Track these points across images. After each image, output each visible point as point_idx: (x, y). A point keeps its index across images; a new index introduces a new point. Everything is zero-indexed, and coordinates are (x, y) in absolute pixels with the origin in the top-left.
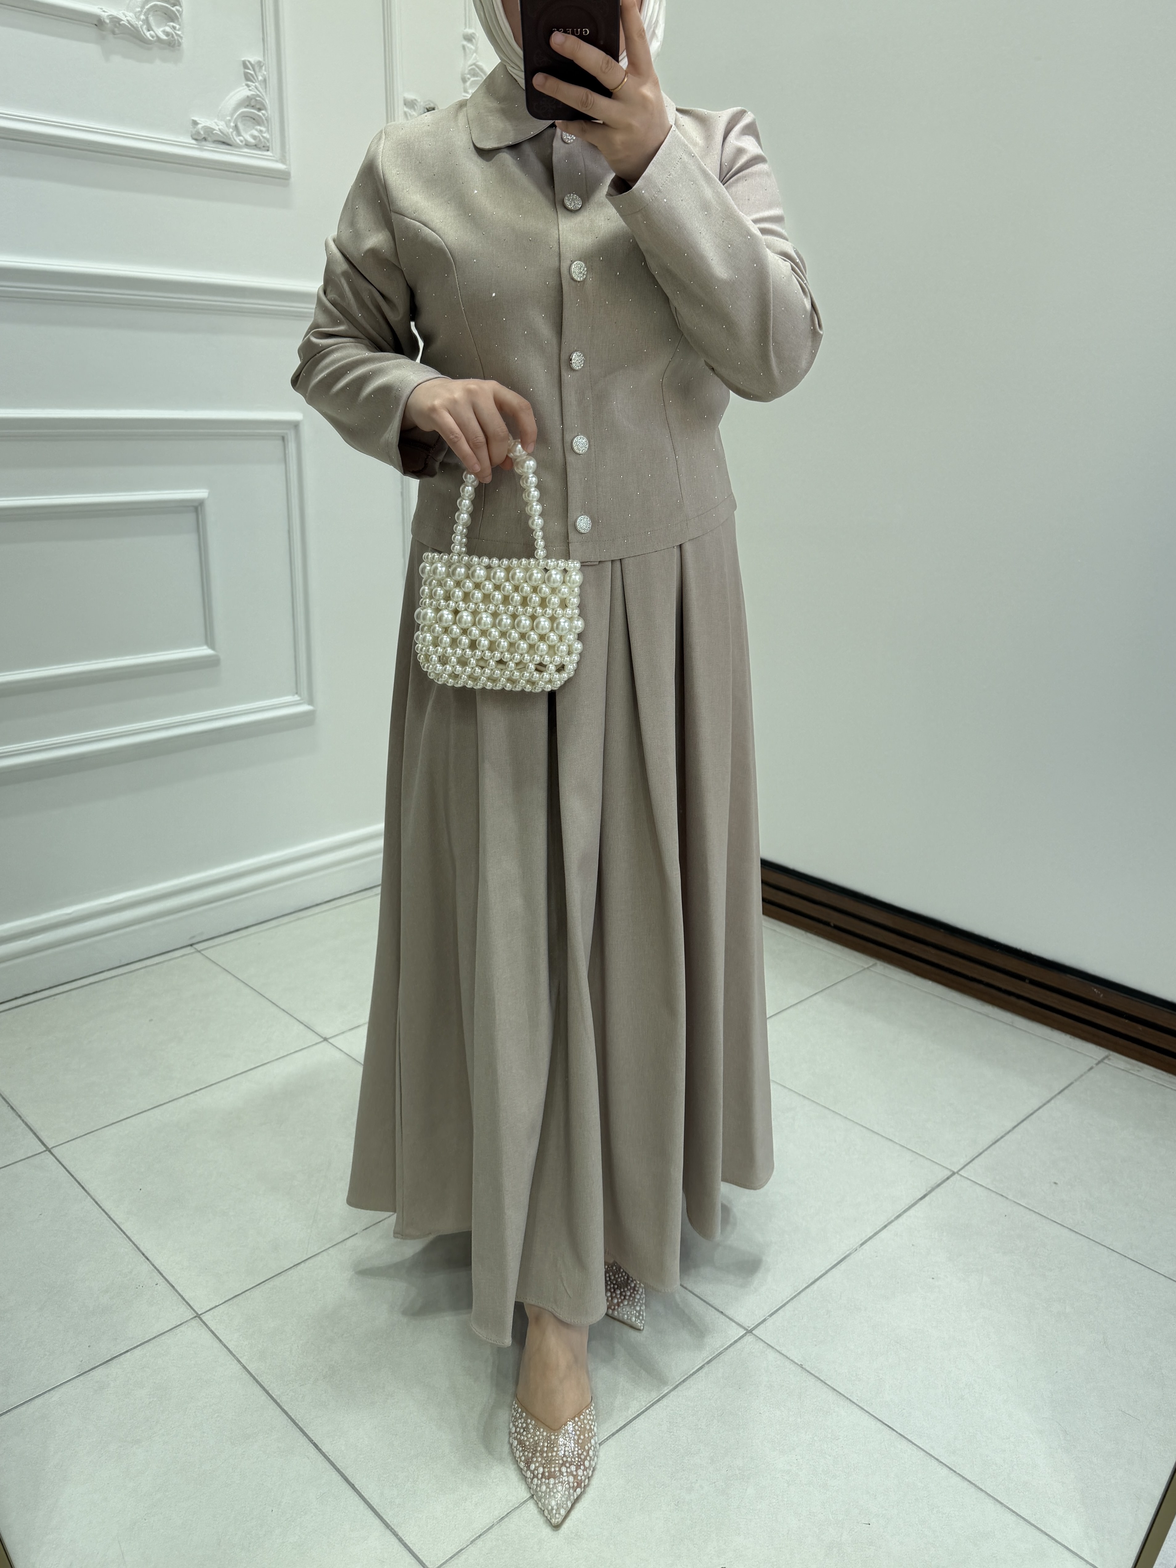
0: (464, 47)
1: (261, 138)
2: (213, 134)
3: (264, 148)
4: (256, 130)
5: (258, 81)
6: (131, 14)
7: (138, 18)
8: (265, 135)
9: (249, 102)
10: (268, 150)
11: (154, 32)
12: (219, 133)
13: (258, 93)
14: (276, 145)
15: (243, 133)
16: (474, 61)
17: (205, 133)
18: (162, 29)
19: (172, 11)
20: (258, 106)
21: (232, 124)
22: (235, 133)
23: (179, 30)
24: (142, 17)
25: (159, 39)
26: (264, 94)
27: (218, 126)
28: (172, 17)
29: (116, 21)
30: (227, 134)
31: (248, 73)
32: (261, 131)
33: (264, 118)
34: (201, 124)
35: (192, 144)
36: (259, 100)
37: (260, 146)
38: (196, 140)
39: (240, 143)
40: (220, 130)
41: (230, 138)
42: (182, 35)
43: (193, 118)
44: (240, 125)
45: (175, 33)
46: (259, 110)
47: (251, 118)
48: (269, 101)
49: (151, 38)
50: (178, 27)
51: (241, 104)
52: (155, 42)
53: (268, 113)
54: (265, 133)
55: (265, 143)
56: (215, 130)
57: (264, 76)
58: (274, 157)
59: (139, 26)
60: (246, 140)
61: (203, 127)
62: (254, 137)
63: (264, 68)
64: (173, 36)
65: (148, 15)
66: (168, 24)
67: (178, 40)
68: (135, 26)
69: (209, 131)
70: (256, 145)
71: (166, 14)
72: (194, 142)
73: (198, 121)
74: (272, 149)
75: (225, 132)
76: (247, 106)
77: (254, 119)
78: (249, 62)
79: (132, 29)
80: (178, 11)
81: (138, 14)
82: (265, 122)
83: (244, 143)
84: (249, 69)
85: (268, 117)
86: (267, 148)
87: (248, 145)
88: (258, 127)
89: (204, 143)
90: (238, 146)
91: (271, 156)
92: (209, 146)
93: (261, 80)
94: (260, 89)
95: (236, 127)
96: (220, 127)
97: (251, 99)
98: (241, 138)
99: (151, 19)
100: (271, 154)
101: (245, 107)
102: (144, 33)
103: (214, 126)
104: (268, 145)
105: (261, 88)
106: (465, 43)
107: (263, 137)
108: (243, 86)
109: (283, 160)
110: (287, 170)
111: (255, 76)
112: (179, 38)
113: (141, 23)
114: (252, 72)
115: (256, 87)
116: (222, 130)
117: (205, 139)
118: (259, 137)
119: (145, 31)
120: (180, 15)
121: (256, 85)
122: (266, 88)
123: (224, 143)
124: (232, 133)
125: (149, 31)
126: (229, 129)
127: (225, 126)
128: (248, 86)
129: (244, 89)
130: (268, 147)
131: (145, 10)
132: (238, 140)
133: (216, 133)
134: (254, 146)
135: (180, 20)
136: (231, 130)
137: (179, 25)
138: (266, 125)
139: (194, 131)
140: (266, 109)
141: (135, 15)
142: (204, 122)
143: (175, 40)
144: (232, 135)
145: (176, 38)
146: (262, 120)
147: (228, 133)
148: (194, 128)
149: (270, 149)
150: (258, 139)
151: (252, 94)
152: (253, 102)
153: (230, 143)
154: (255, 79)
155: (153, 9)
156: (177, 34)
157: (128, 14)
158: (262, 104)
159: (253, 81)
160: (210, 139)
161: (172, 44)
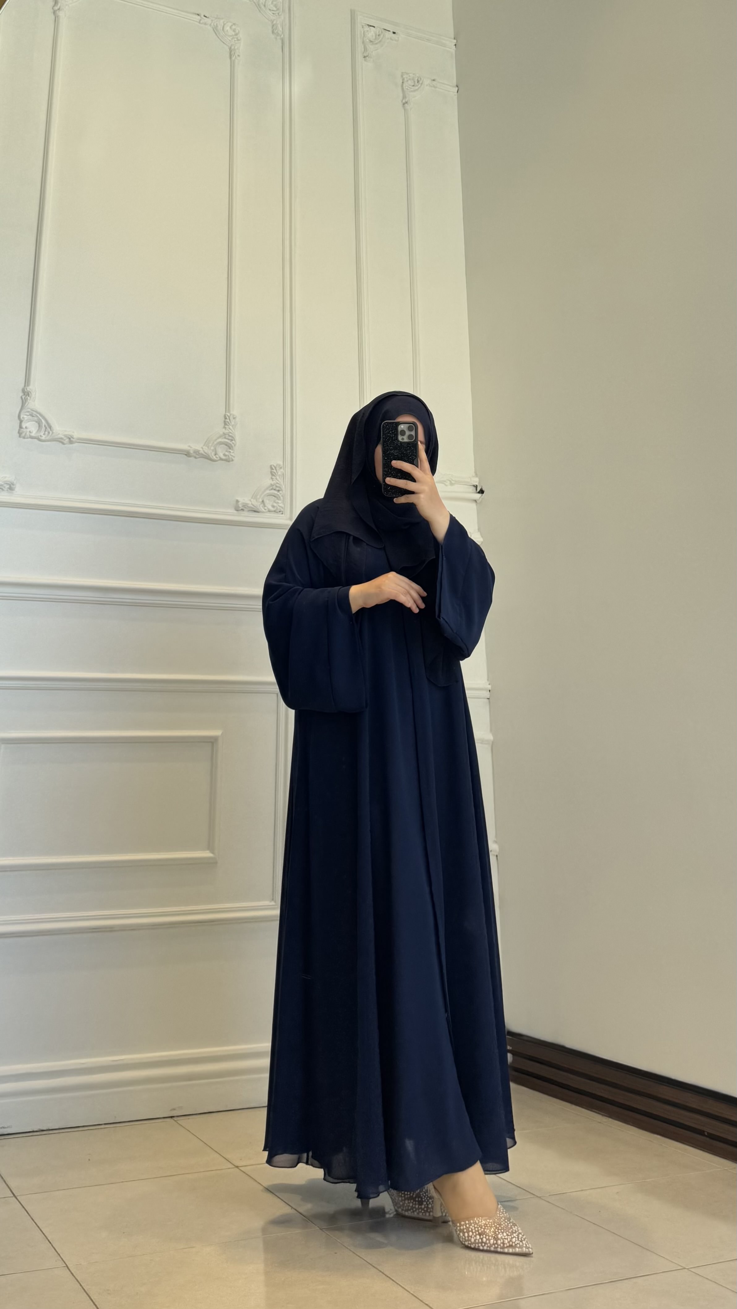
1: (278, 506)
2: (248, 506)
3: (279, 512)
4: (275, 502)
5: (278, 475)
6: (206, 447)
7: (210, 449)
8: (280, 505)
9: (272, 487)
10: (282, 514)
11: (218, 455)
12: (252, 506)
13: (278, 482)
14: (287, 510)
15: (267, 505)
17: (243, 507)
18: (223, 453)
19: (230, 444)
20: (277, 489)
21: (261, 500)
22: (262, 505)
23: (233, 453)
24: (212, 448)
25: (221, 459)
26: (281, 482)
27: (251, 501)
28: (229, 447)
29: (196, 452)
31: (273, 470)
32: (278, 503)
33: (280, 496)
36: (278, 485)
37: (277, 511)
39: (265, 511)
40: (252, 504)
41: (258, 508)
42: (234, 455)
43: (237, 498)
44: (265, 500)
46: (278, 491)
47: (273, 496)
48: (284, 485)
49: (216, 458)
50: (232, 451)
51: (267, 489)
52: (219, 460)
53: (283, 492)
54: (280, 503)
55: (280, 509)
56: (248, 504)
57: (281, 472)
58: (285, 517)
59: (210, 453)
60: (268, 509)
61: (241, 503)
62: (273, 506)
63: (282, 467)
64: (229, 456)
65: (216, 446)
66: (227, 450)
67: (232, 458)
68: (208, 453)
69: (245, 505)
70: (275, 511)
71: (225, 445)
72: (236, 512)
73: (239, 500)
74: (285, 513)
75: (256, 505)
78: (274, 465)
79: (206, 454)
80: (233, 443)
81: (210, 447)
83: (267, 510)
85: (283, 495)
87: (269, 511)
88: (277, 501)
89: (242, 512)
90: (263, 512)
91: (283, 517)
92: (246, 513)
93: (280, 475)
94: (279, 480)
95: (263, 502)
96: (253, 502)
97: (274, 485)
98: (266, 508)
99: (217, 449)
100: (284, 515)
101: (270, 490)
102: (212, 456)
103: (249, 502)
113: (211, 451)
114: (275, 471)
116: (254, 504)
117: (242, 510)
118: (276, 506)
120: (235, 445)
121: (277, 478)
122: (283, 478)
123: (254, 511)
125: (215, 455)
126: (258, 503)
127: (255, 501)
128: (272, 478)
129: (270, 480)
130: (282, 511)
131: (214, 445)
132: (263, 509)
133: (250, 506)
134: (273, 512)
135: (234, 447)
136: (260, 504)
137: (234, 450)
138: (282, 499)
139: (236, 506)
140: (282, 490)
141: (208, 448)
142: (242, 500)
144: (260, 507)
145: (230, 457)
147: (258, 505)
148: (237, 504)
151: (274, 483)
152: (274, 487)
153: (258, 511)
154: (275, 474)
155: (221, 443)
156: (231, 455)
157: (204, 447)
158: (280, 487)
159: (275, 476)
160: (246, 509)
161: (228, 460)
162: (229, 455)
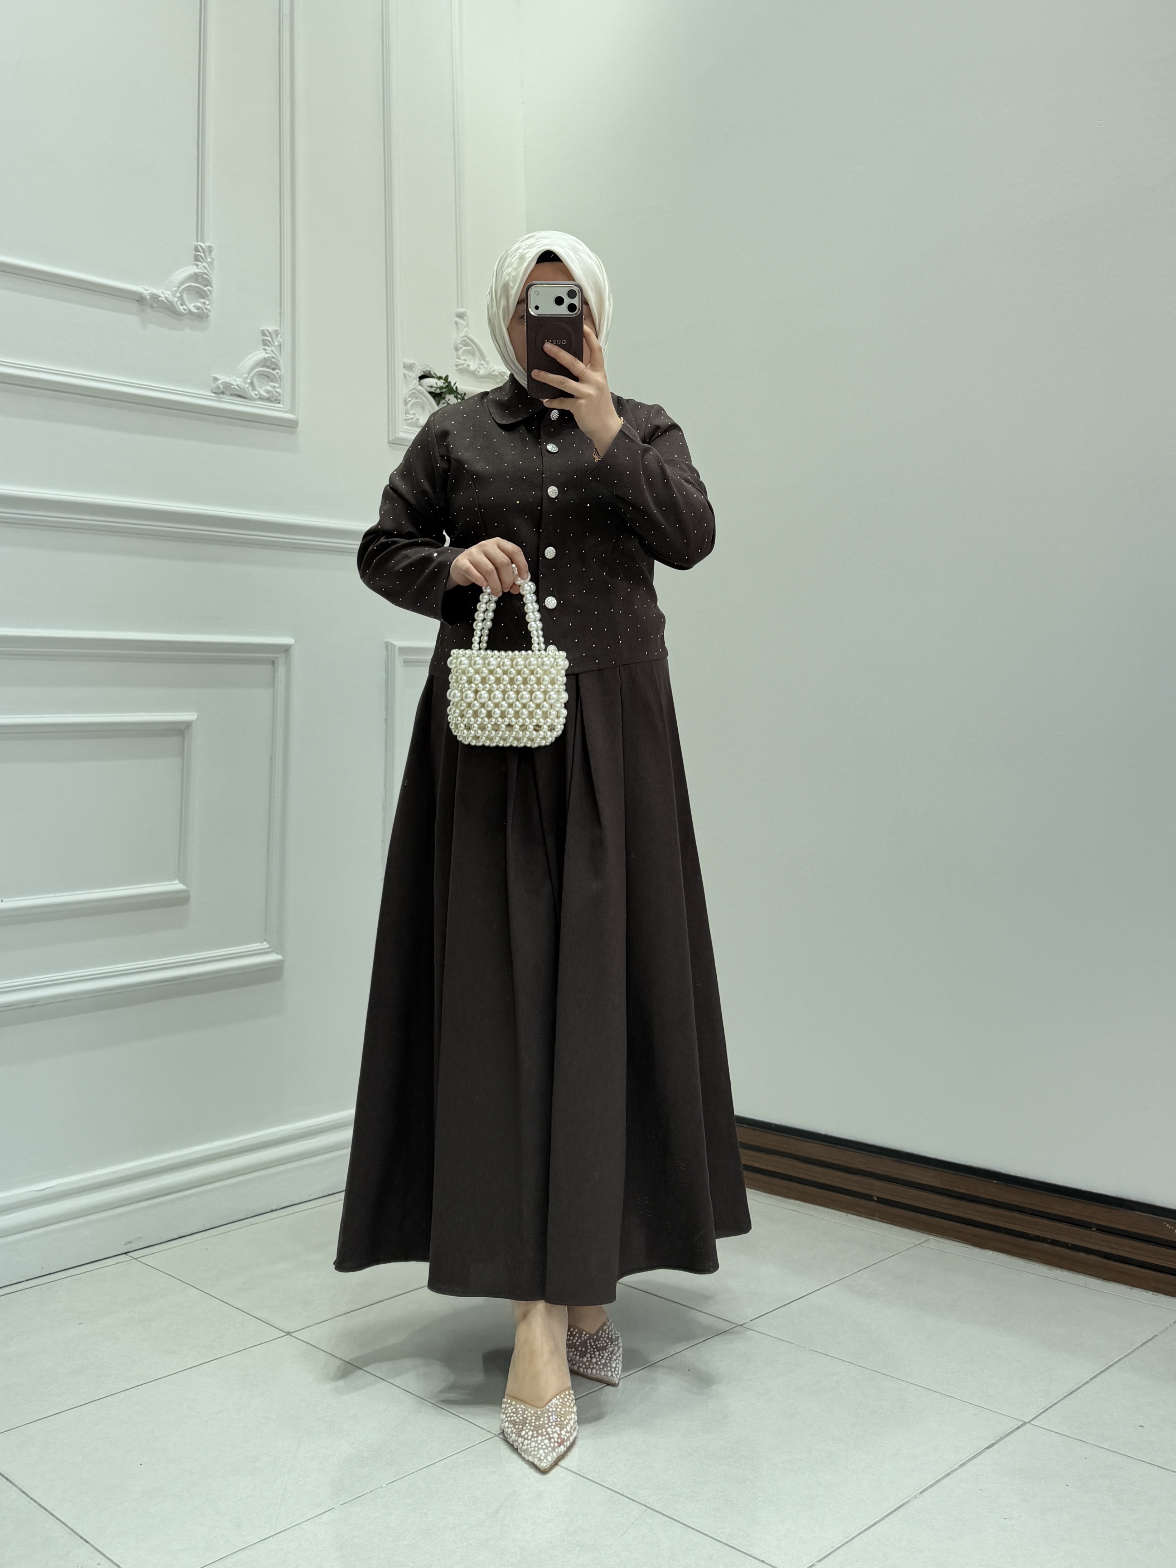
0: (456, 323)
1: (274, 392)
2: (231, 388)
3: (276, 401)
4: (270, 386)
5: (275, 346)
6: (169, 292)
7: (174, 296)
8: (278, 390)
9: (264, 362)
10: (279, 403)
11: (186, 306)
12: (237, 387)
13: (274, 355)
14: (287, 398)
15: (258, 389)
16: (466, 334)
17: (223, 388)
18: (193, 305)
19: (205, 291)
20: (273, 366)
21: (249, 381)
22: (250, 388)
23: (208, 305)
24: (178, 295)
25: (190, 312)
26: (279, 356)
27: (236, 381)
28: (203, 295)
29: (155, 297)
30: (243, 389)
31: (266, 339)
32: (274, 387)
33: (277, 376)
34: (220, 380)
35: (212, 397)
36: (275, 362)
37: (273, 399)
38: (215, 393)
39: (255, 397)
40: (237, 385)
41: (246, 392)
42: (210, 309)
43: (214, 375)
44: (255, 381)
45: (206, 308)
46: (274, 369)
47: (266, 376)
48: (284, 361)
49: (183, 311)
50: (207, 303)
51: (258, 364)
52: (187, 314)
53: (281, 372)
54: (278, 388)
55: (277, 397)
56: (233, 385)
57: (279, 342)
58: (284, 408)
59: (175, 302)
60: (260, 394)
61: (222, 382)
62: (268, 392)
63: (279, 336)
64: (203, 310)
65: (183, 293)
66: (199, 300)
67: (207, 313)
68: (172, 301)
69: (227, 386)
70: (268, 399)
71: (198, 293)
72: (213, 395)
73: (219, 378)
74: (283, 402)
75: (242, 387)
76: (263, 366)
77: (268, 377)
78: (268, 331)
79: (168, 303)
80: (209, 290)
81: (174, 293)
82: (279, 379)
83: (258, 396)
84: (267, 336)
85: (281, 374)
86: (279, 402)
87: (261, 398)
88: (272, 384)
89: (222, 396)
90: (252, 399)
91: (282, 408)
92: (226, 398)
93: (277, 345)
94: (275, 352)
95: (252, 384)
96: (238, 383)
97: (267, 361)
98: (256, 392)
99: (185, 296)
100: (282, 406)
101: (261, 367)
102: (178, 307)
103: (232, 382)
104: (280, 398)
105: (277, 351)
106: (457, 319)
107: (277, 392)
108: (261, 350)
109: (292, 411)
110: (295, 419)
111: (272, 343)
112: (208, 311)
113: (176, 299)
114: (270, 339)
115: (272, 351)
116: (239, 385)
117: (223, 393)
118: (272, 391)
119: (179, 306)
120: (211, 294)
121: (272, 349)
122: (280, 351)
123: (240, 396)
124: (248, 388)
125: (182, 305)
126: (246, 384)
127: (242, 381)
128: (265, 350)
129: (261, 352)
130: (280, 400)
131: (180, 289)
132: (253, 393)
133: (234, 388)
134: (266, 399)
135: (210, 297)
136: (247, 385)
137: (209, 301)
138: (279, 382)
139: (213, 385)
140: (279, 369)
141: (172, 293)
142: (223, 378)
143: (204, 313)
144: (248, 390)
145: (205, 311)
146: (276, 378)
147: (244, 387)
148: (215, 383)
149: (282, 402)
150: (271, 393)
151: (268, 357)
152: (268, 363)
153: (245, 396)
154: (271, 344)
155: (188, 289)
156: (206, 309)
157: (165, 292)
158: (277, 364)
159: (269, 346)
160: (227, 392)
161: (201, 316)
162: (204, 308)
